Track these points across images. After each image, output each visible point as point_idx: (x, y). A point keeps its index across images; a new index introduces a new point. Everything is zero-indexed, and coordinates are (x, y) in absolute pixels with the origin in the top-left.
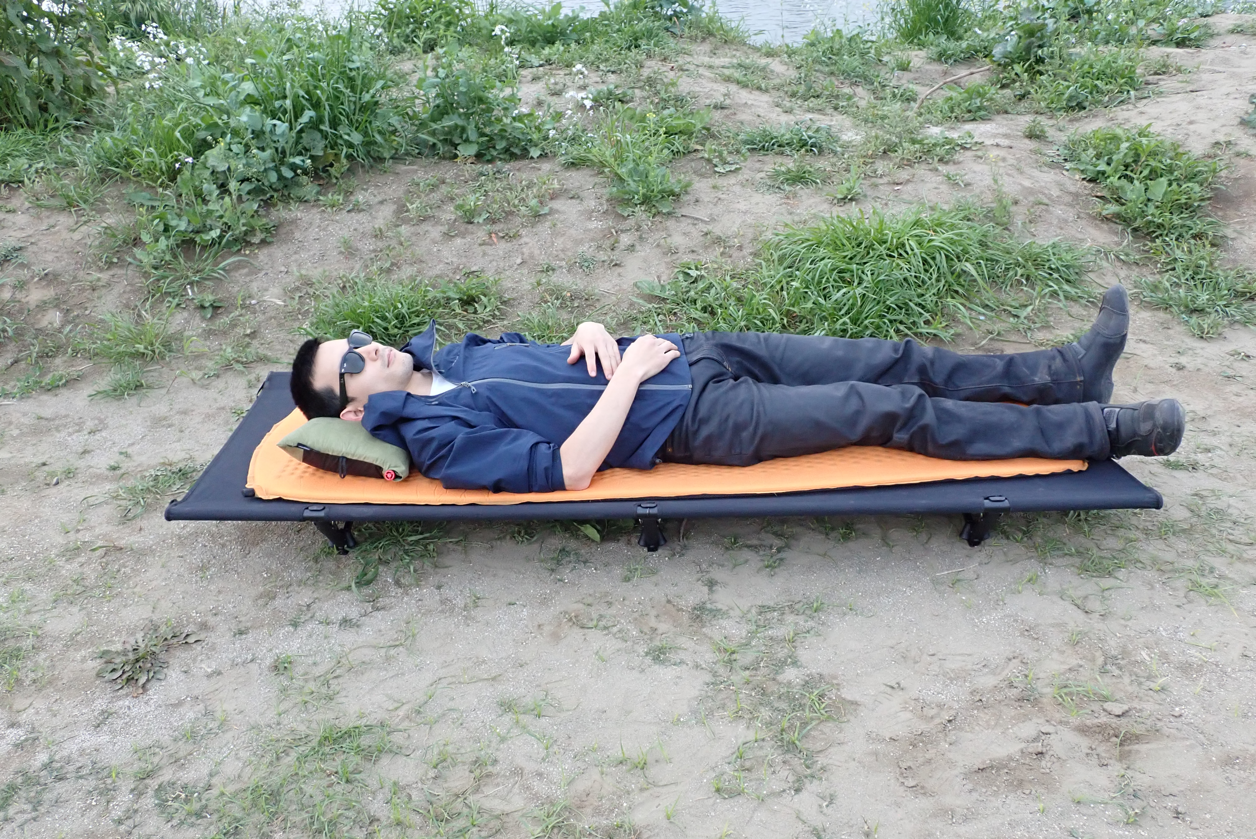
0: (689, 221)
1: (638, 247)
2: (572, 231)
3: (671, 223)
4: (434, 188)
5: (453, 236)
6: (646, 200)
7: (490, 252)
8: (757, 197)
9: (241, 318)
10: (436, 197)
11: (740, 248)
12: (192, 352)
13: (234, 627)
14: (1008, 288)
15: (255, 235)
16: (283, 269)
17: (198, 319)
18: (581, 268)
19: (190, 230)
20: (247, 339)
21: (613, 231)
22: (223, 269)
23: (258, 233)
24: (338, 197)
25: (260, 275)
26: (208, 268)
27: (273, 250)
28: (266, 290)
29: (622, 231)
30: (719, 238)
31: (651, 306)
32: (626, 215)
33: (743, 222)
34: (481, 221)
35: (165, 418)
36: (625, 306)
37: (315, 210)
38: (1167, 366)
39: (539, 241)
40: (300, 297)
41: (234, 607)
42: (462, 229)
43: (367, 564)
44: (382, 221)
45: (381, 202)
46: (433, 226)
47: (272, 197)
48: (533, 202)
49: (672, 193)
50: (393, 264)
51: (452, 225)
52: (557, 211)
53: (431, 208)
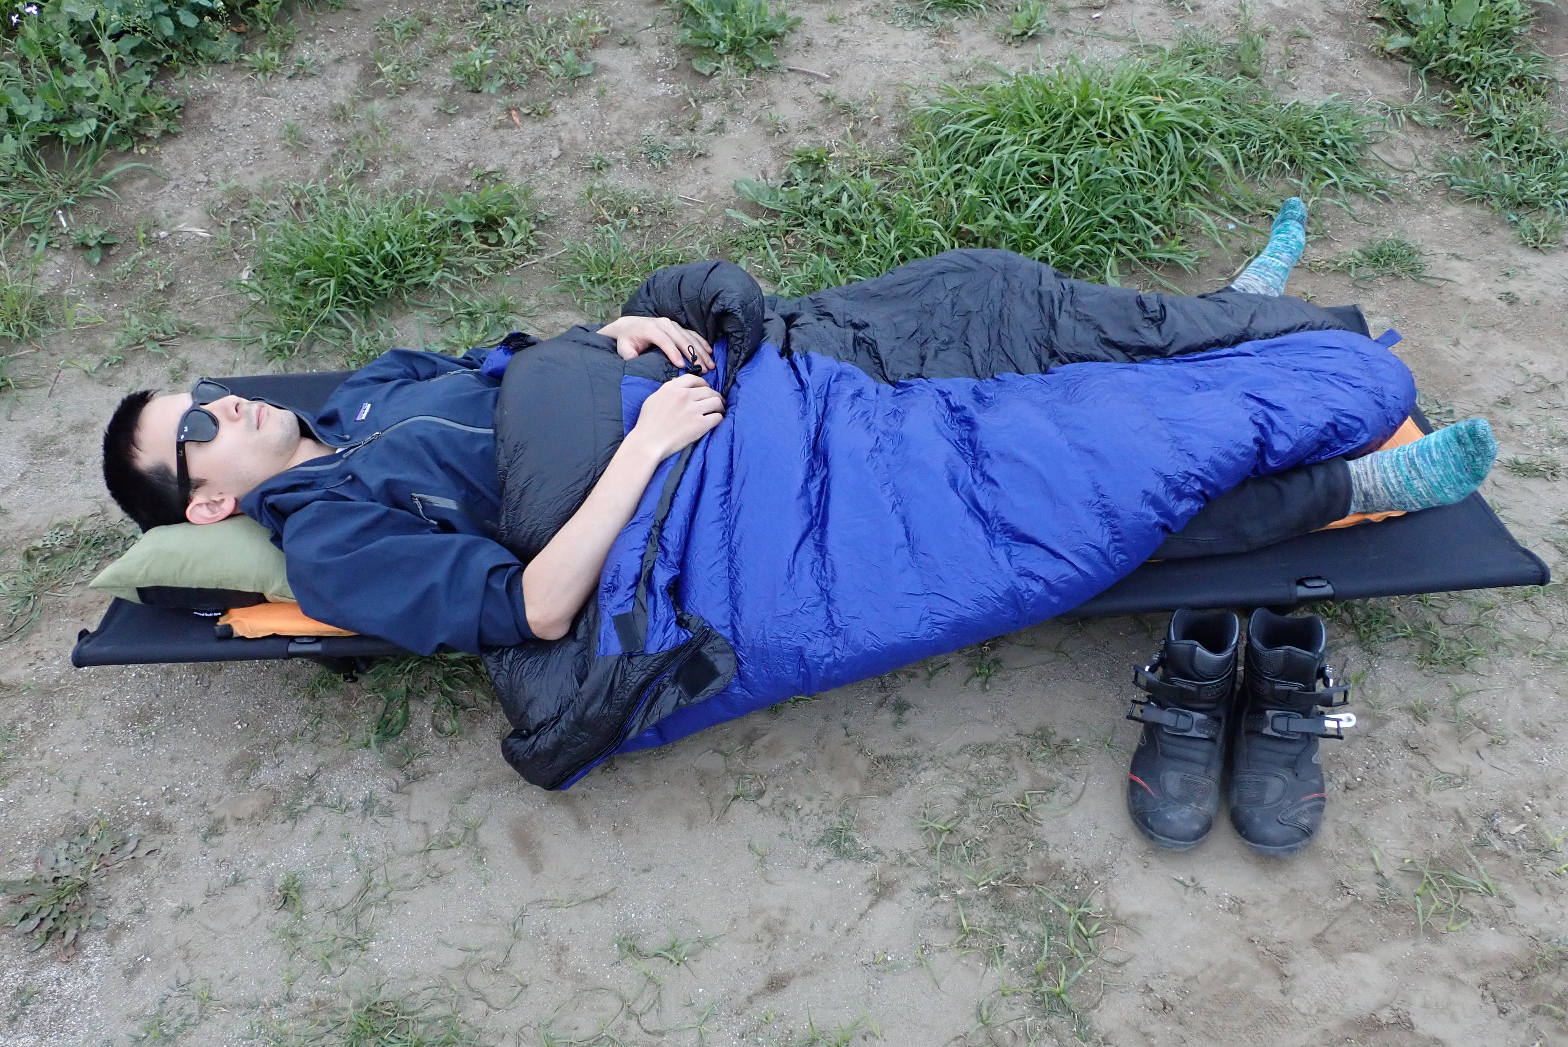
0: (801, 78)
1: (729, 124)
2: (631, 102)
3: (774, 83)
4: (414, 33)
5: (451, 115)
6: (737, 48)
7: (512, 139)
8: (895, 36)
9: (148, 263)
10: (419, 50)
11: (878, 123)
12: (78, 324)
13: (203, 822)
14: (1265, 176)
15: (151, 125)
16: (201, 177)
17: (81, 268)
18: (649, 161)
19: (50, 119)
20: (160, 297)
21: (691, 100)
22: (108, 184)
23: (156, 120)
24: (272, 55)
25: (168, 188)
26: (86, 181)
27: (183, 146)
28: (180, 213)
29: (705, 100)
30: (846, 107)
31: (756, 223)
32: (707, 73)
33: (880, 77)
34: (493, 91)
35: (53, 440)
36: (718, 221)
37: (238, 77)
38: (1494, 298)
39: (582, 118)
40: (233, 223)
41: (199, 786)
42: (466, 102)
43: (390, 700)
44: (342, 92)
45: (338, 61)
46: (420, 98)
47: (170, 57)
48: (569, 57)
49: (773, 35)
50: (367, 164)
51: (449, 95)
52: (605, 69)
53: (415, 69)
